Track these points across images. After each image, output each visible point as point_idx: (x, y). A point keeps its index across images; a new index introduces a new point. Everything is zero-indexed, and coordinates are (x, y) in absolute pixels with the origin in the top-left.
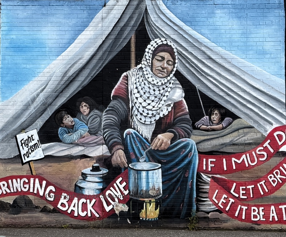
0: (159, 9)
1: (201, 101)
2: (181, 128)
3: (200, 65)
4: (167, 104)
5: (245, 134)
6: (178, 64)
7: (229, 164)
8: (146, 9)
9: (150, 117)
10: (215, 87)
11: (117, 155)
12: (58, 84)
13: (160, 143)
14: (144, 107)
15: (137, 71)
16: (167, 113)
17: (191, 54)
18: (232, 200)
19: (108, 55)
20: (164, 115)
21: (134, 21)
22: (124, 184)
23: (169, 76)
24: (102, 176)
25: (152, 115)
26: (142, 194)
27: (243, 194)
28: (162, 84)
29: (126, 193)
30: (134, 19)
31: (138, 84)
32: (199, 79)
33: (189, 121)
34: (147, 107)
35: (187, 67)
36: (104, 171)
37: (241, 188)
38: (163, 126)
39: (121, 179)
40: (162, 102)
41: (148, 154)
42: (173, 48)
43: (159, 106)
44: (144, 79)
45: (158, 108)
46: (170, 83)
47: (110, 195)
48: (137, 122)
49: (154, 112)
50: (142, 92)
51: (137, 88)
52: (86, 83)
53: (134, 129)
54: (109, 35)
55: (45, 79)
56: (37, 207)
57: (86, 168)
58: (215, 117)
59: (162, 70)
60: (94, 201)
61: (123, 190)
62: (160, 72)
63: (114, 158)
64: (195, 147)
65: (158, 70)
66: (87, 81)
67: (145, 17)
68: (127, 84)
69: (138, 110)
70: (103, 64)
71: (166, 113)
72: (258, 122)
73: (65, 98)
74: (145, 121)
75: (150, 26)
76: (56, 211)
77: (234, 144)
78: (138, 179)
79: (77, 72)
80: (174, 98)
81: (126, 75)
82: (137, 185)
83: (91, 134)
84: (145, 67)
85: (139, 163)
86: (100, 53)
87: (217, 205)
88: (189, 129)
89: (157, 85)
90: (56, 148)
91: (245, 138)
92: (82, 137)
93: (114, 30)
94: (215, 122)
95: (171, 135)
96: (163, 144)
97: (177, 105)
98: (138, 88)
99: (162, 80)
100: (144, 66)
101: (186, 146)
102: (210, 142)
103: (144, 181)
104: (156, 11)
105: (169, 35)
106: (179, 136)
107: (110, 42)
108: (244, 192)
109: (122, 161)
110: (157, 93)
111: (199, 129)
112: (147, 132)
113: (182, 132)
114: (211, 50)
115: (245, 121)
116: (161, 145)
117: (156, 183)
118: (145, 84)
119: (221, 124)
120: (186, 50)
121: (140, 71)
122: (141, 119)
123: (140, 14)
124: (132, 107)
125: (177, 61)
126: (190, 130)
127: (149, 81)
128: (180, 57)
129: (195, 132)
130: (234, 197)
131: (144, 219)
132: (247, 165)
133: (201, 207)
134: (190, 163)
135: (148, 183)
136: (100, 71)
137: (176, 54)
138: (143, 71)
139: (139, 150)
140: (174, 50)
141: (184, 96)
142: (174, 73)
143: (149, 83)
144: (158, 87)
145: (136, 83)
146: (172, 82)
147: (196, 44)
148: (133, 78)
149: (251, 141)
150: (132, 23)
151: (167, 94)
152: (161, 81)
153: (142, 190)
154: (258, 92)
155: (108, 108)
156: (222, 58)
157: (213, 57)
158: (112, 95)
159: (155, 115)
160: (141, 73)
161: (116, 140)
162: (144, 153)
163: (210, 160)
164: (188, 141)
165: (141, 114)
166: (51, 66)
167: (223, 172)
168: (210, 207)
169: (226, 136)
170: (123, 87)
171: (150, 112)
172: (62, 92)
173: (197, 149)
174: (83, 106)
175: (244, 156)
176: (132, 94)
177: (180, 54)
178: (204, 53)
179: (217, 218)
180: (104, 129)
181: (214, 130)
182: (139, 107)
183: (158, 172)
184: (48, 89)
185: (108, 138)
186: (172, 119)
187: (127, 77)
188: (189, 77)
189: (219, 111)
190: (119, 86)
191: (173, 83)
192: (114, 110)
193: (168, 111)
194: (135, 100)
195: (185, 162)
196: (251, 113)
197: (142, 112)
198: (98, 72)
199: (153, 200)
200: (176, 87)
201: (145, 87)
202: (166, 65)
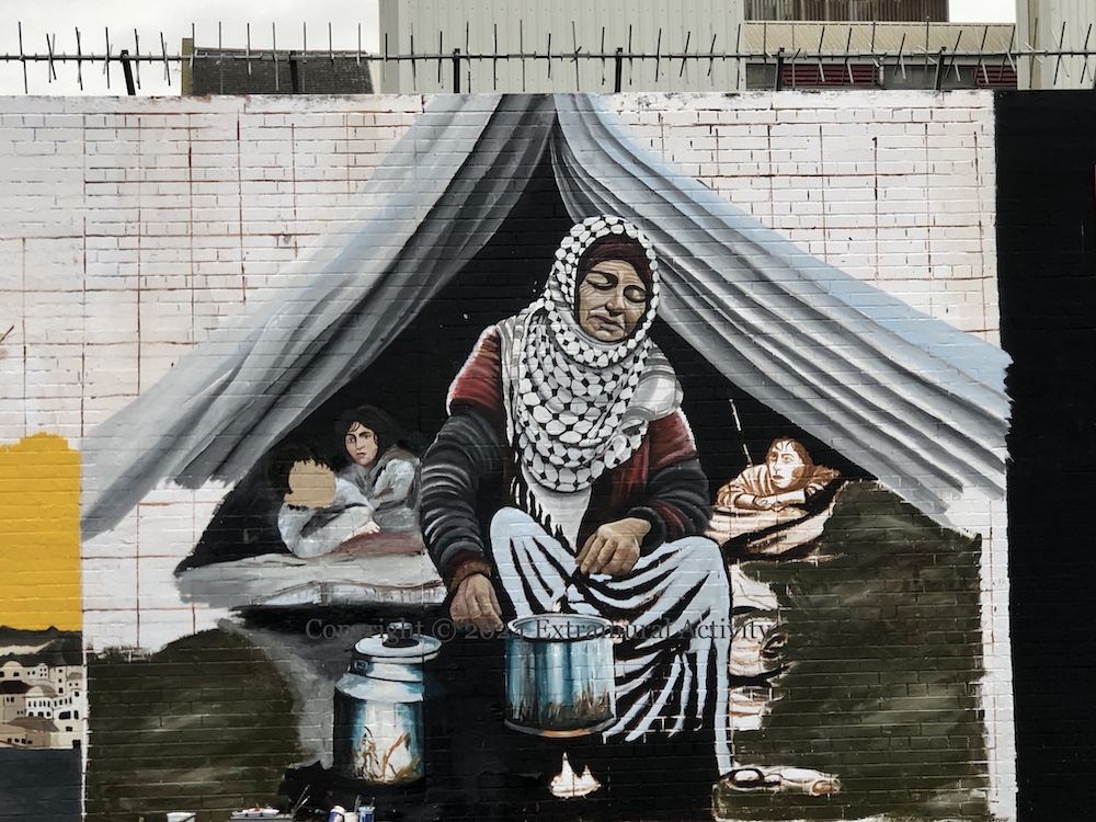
0: (599, 123)
1: (736, 414)
2: (673, 504)
3: (730, 302)
6: (663, 298)
8: (556, 123)
9: (574, 470)
10: (777, 369)
11: (469, 592)
12: (276, 365)
13: (608, 552)
14: (553, 438)
15: (528, 321)
16: (629, 456)
17: (701, 264)
19: (437, 271)
20: (617, 461)
21: (518, 161)
23: (632, 335)
24: (419, 660)
25: (578, 463)
26: (553, 716)
28: (610, 361)
30: (519, 155)
31: (534, 363)
32: (731, 346)
33: (698, 480)
34: (562, 438)
35: (688, 307)
36: (427, 646)
38: (615, 498)
40: (613, 421)
42: (645, 245)
43: (603, 433)
44: (552, 346)
45: (599, 440)
46: (636, 360)
48: (530, 485)
49: (587, 454)
50: (546, 390)
51: (529, 375)
52: (364, 360)
53: (523, 508)
54: (439, 205)
55: (232, 349)
58: (783, 467)
59: (611, 319)
62: (604, 325)
63: (459, 601)
64: (719, 563)
65: (596, 316)
66: (369, 353)
67: (553, 148)
68: (499, 363)
69: (534, 445)
70: (419, 299)
72: (917, 482)
73: (299, 411)
74: (558, 483)
75: (567, 176)
78: (536, 669)
79: (336, 327)
80: (649, 406)
81: (495, 335)
82: (536, 690)
84: (555, 310)
86: (412, 264)
88: (698, 506)
89: (594, 364)
90: (269, 571)
93: (453, 189)
94: (779, 483)
95: (642, 525)
96: (616, 556)
97: (660, 430)
98: (534, 375)
99: (611, 349)
100: (553, 303)
103: (556, 674)
104: (587, 129)
105: (631, 206)
106: (668, 530)
107: (441, 226)
109: (485, 612)
110: (595, 390)
113: (678, 514)
114: (765, 253)
116: (611, 558)
117: (595, 682)
118: (555, 363)
120: (686, 253)
121: (540, 321)
122: (543, 476)
123: (535, 141)
124: (516, 437)
125: (656, 289)
126: (703, 510)
127: (569, 353)
128: (666, 277)
135: (569, 680)
136: (411, 324)
137: (653, 265)
138: (551, 322)
140: (647, 254)
141: (680, 401)
143: (569, 361)
144: (599, 371)
145: (525, 361)
146: (644, 355)
147: (716, 235)
148: (518, 345)
150: (513, 166)
151: (627, 393)
152: (607, 353)
153: (549, 705)
154: (914, 385)
155: (436, 443)
156: (801, 277)
157: (771, 274)
158: (449, 401)
159: (590, 463)
160: (544, 327)
161: (464, 543)
165: (545, 460)
166: (252, 306)
170: (486, 372)
172: (287, 390)
174: (357, 436)
176: (515, 395)
177: (666, 265)
178: (743, 262)
182: (537, 437)
183: (602, 647)
184: (244, 384)
185: (438, 537)
186: (644, 475)
187: (496, 339)
188: (696, 340)
189: (796, 444)
191: (644, 360)
192: (456, 450)
193: (630, 449)
194: (525, 416)
196: (895, 450)
197: (547, 454)
198: (403, 327)
200: (654, 372)
201: (557, 372)
202: (621, 302)
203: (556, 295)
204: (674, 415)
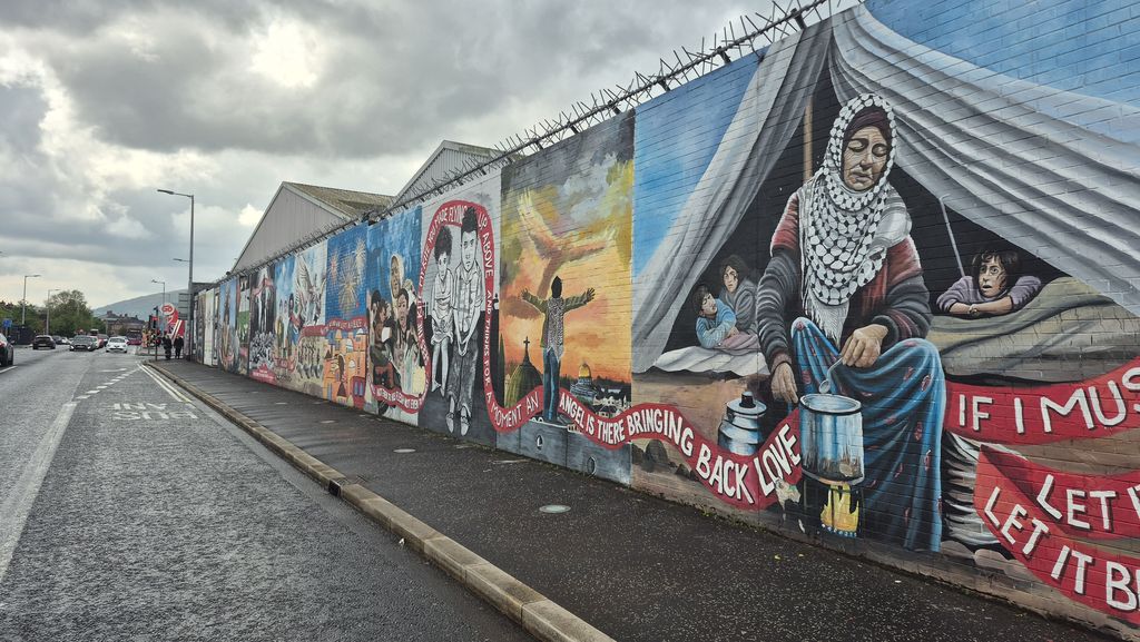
0: (858, 27)
1: (951, 235)
2: (905, 312)
3: (950, 140)
4: (872, 253)
5: (1084, 325)
6: (898, 149)
7: (1032, 416)
8: (833, 38)
9: (839, 289)
10: (989, 191)
11: (780, 375)
12: (696, 236)
13: (859, 350)
14: (827, 266)
15: (814, 185)
16: (873, 276)
17: (928, 115)
18: (1041, 527)
19: (767, 161)
20: (866, 281)
21: (810, 73)
22: (793, 440)
23: (877, 183)
24: (756, 417)
25: (842, 284)
26: (826, 469)
27: (1076, 512)
28: (862, 205)
29: (796, 460)
30: (811, 69)
31: (816, 213)
32: (948, 178)
33: (921, 293)
34: (832, 266)
35: (917, 152)
36: (760, 408)
37: (1070, 493)
38: (865, 309)
39: (786, 428)
41: (836, 376)
43: (857, 260)
44: (827, 201)
45: (854, 266)
46: (879, 202)
47: (769, 460)
48: (813, 301)
49: (847, 277)
50: (823, 233)
51: (814, 224)
52: (733, 227)
53: (810, 317)
56: (672, 464)
57: (733, 398)
58: (991, 277)
59: (864, 173)
60: (745, 467)
61: (790, 452)
62: (860, 179)
63: (775, 382)
64: (937, 361)
65: (854, 173)
66: (735, 223)
67: (830, 56)
68: (797, 218)
69: (816, 272)
70: (758, 183)
71: (869, 274)
72: (1129, 285)
74: (829, 299)
75: (839, 74)
76: (694, 477)
77: (1046, 357)
78: (816, 432)
80: (888, 236)
81: (795, 199)
82: (816, 448)
83: (740, 330)
85: (818, 396)
86: (754, 162)
87: (996, 530)
88: (922, 314)
89: (852, 210)
90: (693, 356)
91: (1083, 337)
92: (727, 336)
94: (989, 292)
95: (881, 330)
96: (864, 354)
97: (895, 253)
98: (817, 223)
99: (862, 195)
100: (828, 170)
101: (915, 360)
102: (975, 349)
103: (828, 438)
104: (850, 33)
105: (878, 82)
106: (900, 334)
107: (770, 132)
108: (1081, 508)
109: (789, 390)
110: (852, 228)
111: (947, 313)
112: (832, 323)
113: (905, 319)
114: (978, 90)
115: (1083, 283)
116: (861, 355)
117: (851, 447)
118: (829, 212)
119: (1006, 295)
120: (916, 108)
122: (821, 294)
123: (820, 55)
124: (806, 268)
125: (894, 142)
126: (926, 318)
127: (837, 203)
129: (938, 321)
130: (1047, 518)
131: (829, 528)
132: (1090, 424)
133: (954, 529)
134: (925, 403)
135: (835, 444)
136: (754, 199)
137: (892, 124)
138: (826, 183)
139: (818, 365)
140: (888, 116)
141: (910, 229)
142: (887, 173)
143: (837, 209)
144: (855, 214)
145: (812, 214)
146: (884, 196)
147: (939, 86)
148: (808, 203)
149: (1103, 348)
151: (873, 228)
153: (824, 459)
155: (765, 275)
156: (1009, 103)
157: (983, 108)
158: (771, 247)
159: (849, 283)
160: (823, 188)
161: (777, 342)
162: (828, 374)
163: (976, 399)
164: (920, 347)
165: (822, 283)
166: (689, 204)
167: (1012, 439)
168: (978, 535)
169: (1023, 332)
170: (791, 225)
171: (839, 277)
172: (701, 250)
173: (944, 368)
174: (729, 274)
175: (1079, 395)
176: (806, 239)
177: (902, 121)
178: (960, 103)
179: (997, 570)
180: (759, 320)
181: (986, 315)
182: (818, 267)
185: (765, 337)
186: (883, 290)
187: (796, 202)
188: (923, 178)
189: (1001, 258)
190: (783, 226)
191: (885, 200)
192: (775, 280)
193: (874, 271)
195: (915, 401)
196: (1104, 255)
197: (823, 278)
198: (750, 202)
199: (846, 487)
200: (892, 209)
201: (831, 219)
202: (871, 158)
203: (830, 163)
204: (905, 241)
